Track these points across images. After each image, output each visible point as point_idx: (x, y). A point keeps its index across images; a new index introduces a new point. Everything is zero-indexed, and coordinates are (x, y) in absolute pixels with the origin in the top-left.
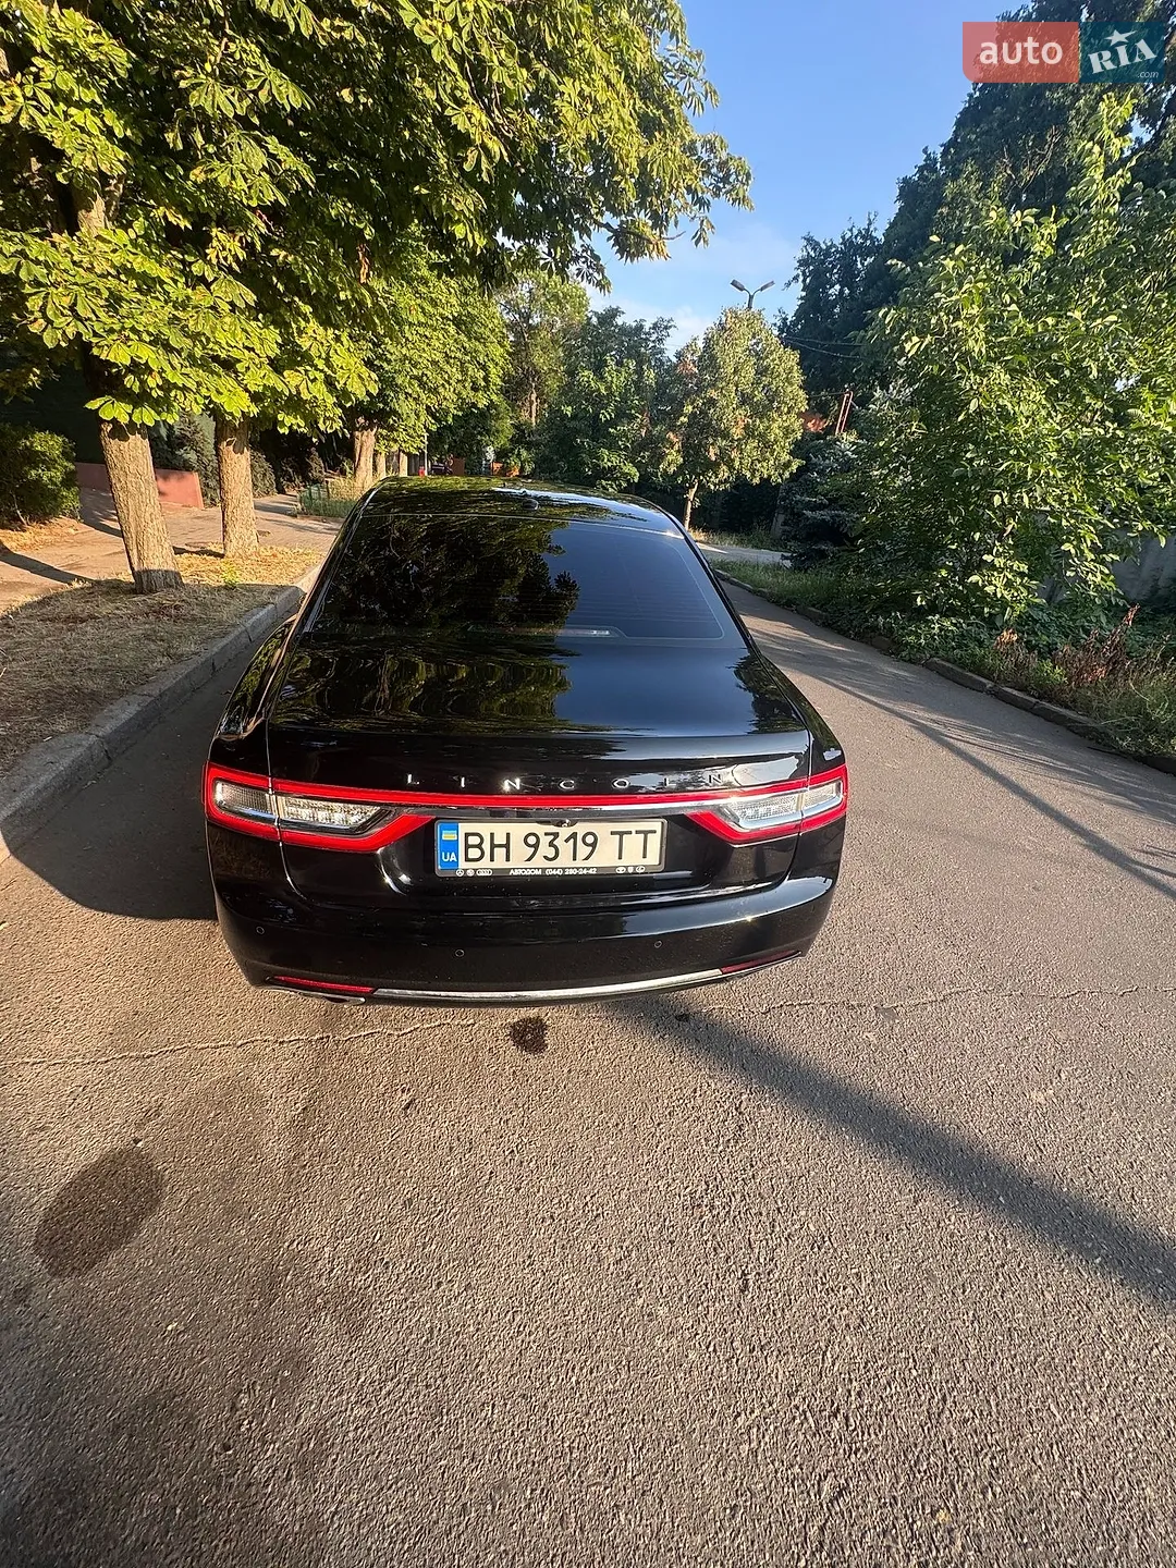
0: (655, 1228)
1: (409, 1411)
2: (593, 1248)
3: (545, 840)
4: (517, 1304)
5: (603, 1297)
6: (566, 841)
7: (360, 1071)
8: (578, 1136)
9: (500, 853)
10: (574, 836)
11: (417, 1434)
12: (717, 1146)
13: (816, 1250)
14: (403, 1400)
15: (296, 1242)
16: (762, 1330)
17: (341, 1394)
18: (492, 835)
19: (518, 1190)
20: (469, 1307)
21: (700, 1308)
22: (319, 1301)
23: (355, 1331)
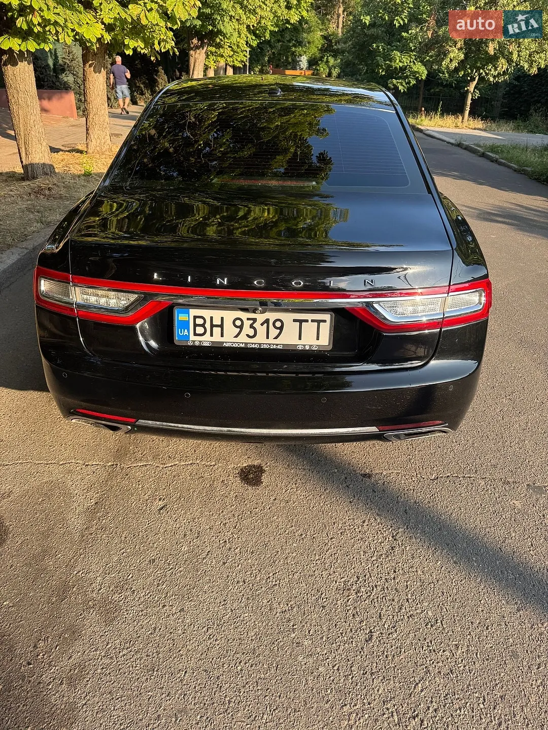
0: (313, 598)
1: (134, 665)
2: (268, 602)
3: (247, 324)
4: (211, 624)
5: (268, 629)
6: (262, 324)
7: (134, 485)
8: (272, 538)
9: (217, 331)
10: (267, 321)
11: (137, 677)
12: (371, 557)
13: (429, 626)
14: (132, 660)
15: (81, 572)
16: (375, 664)
17: (96, 650)
18: (212, 318)
19: (224, 563)
20: (181, 620)
21: (334, 645)
22: (90, 603)
23: (109, 622)
